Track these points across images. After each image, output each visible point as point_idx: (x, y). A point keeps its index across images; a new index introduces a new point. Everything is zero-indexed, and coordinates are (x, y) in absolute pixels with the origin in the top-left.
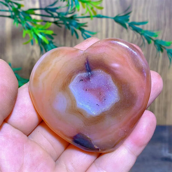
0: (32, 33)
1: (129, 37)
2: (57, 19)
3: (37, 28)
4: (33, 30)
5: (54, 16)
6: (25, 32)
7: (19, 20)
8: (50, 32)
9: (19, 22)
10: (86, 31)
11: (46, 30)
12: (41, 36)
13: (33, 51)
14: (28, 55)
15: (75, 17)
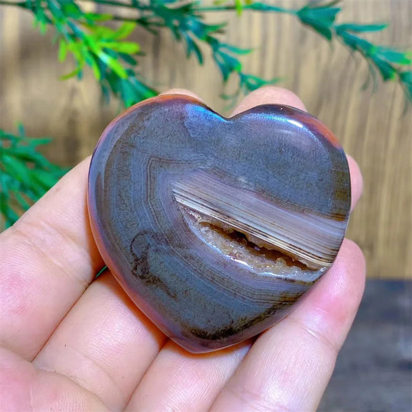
0: (85, 49)
1: (319, 58)
2: (147, 13)
3: (99, 38)
4: (87, 43)
5: (141, 6)
6: (66, 47)
7: (48, 13)
8: (130, 48)
9: (48, 21)
10: (224, 46)
11: (120, 41)
12: (105, 58)
13: (73, 92)
14: (63, 101)
15: (194, 7)
